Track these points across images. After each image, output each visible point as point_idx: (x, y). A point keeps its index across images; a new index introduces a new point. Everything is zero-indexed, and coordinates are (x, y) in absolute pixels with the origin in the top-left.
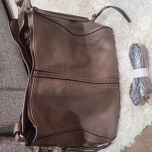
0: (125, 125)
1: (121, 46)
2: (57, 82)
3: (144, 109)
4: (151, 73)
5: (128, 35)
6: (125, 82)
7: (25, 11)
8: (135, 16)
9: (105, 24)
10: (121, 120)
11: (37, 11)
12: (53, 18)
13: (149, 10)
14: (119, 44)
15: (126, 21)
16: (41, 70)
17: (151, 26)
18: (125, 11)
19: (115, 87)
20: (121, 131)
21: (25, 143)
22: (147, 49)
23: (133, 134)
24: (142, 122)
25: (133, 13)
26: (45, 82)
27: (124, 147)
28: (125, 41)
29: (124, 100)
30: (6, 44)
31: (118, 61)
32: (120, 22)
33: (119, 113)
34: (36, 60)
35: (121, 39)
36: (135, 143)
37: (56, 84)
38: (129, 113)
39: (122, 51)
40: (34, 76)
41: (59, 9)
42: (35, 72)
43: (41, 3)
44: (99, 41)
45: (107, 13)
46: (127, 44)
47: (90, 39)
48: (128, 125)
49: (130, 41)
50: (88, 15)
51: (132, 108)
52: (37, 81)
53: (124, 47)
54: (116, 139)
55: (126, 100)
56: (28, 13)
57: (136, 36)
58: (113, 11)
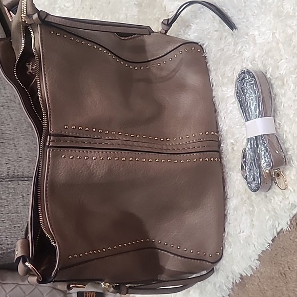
0: (238, 233)
1: (221, 78)
2: (94, 154)
3: (272, 198)
4: (280, 126)
5: (233, 54)
6: (233, 148)
7: (23, 20)
8: (244, 17)
9: (188, 37)
10: (229, 224)
11: (46, 20)
12: (81, 32)
13: (269, 3)
14: (216, 73)
15: (227, 27)
16: (62, 134)
17: (275, 33)
18: (224, 9)
19: (212, 159)
20: (231, 245)
21: (36, 277)
22: (269, 80)
23: (254, 248)
24: (270, 223)
25: (240, 10)
26: (71, 157)
27: (240, 276)
28: (227, 66)
29: (232, 183)
30: (6, 92)
31: (216, 108)
32: (216, 31)
33: (225, 210)
34: (50, 115)
35: (220, 63)
36: (260, 267)
37: (94, 158)
38: (244, 208)
39: (224, 87)
40: (48, 147)
41: (101, 15)
42: (50, 138)
43: (68, 7)
44: (178, 71)
45: (192, 16)
46: (232, 73)
47: (161, 69)
48: (243, 232)
49: (237, 67)
50: (156, 22)
51: (248, 198)
52: (56, 156)
53: (226, 80)
54: (223, 261)
55: (237, 182)
56: (30, 24)
57: (248, 56)
58: (202, 10)
